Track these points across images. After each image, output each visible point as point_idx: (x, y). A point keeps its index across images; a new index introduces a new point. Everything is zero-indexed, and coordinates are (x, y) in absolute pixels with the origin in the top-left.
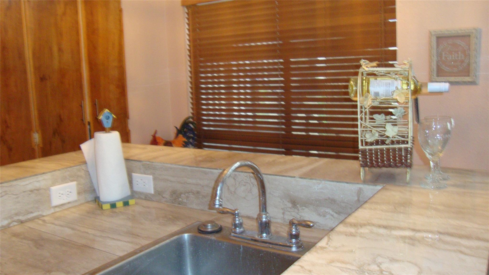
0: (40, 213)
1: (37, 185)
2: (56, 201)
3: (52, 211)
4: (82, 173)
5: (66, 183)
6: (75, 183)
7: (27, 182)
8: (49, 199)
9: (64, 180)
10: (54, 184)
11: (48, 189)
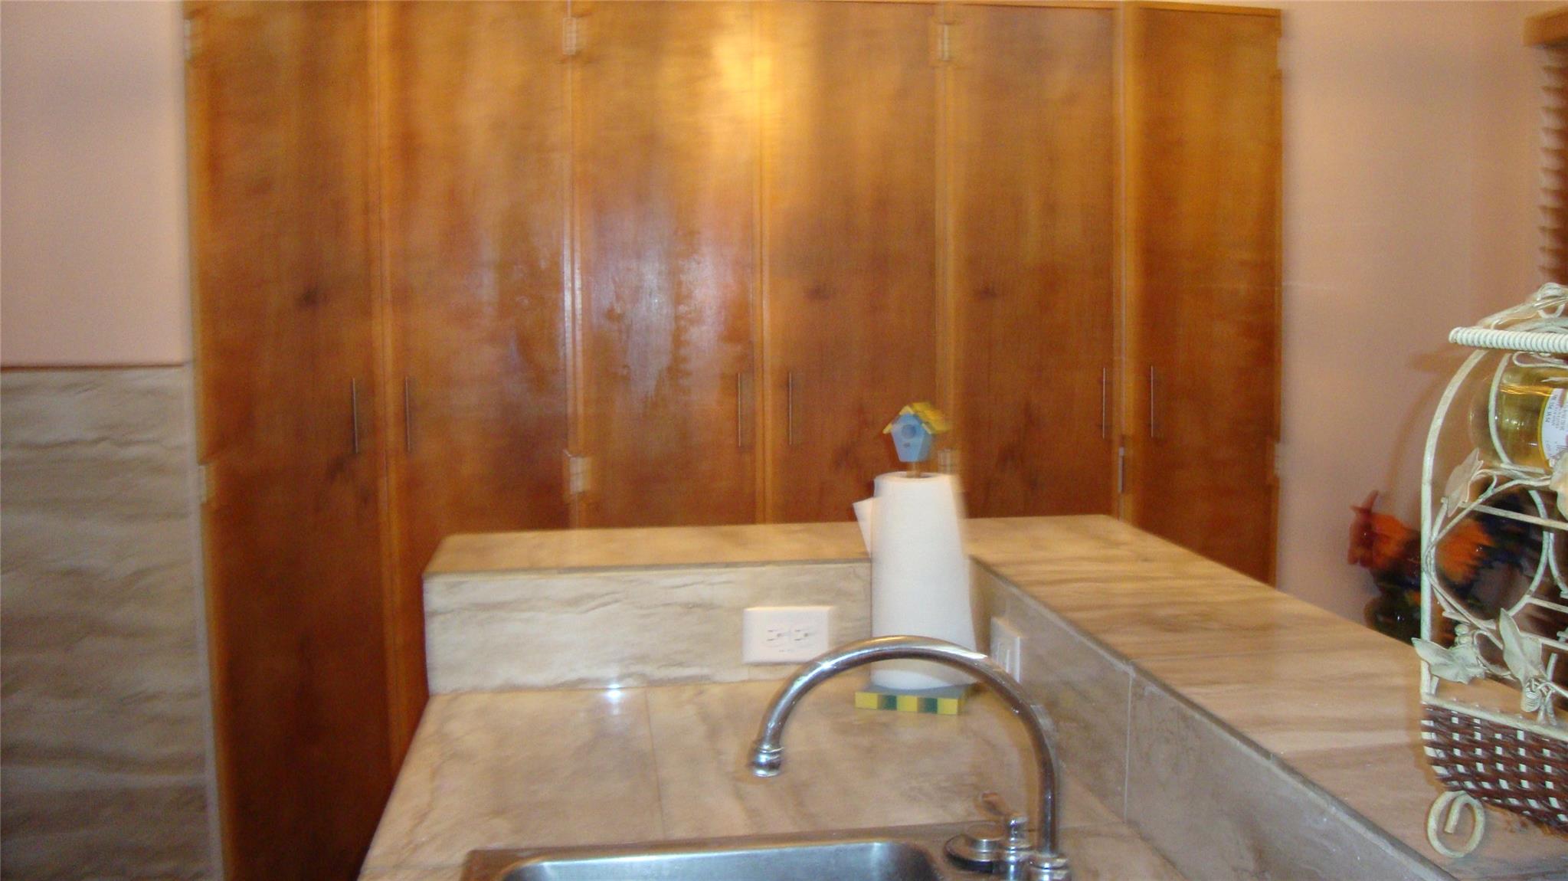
0: (705, 671)
1: (705, 593)
2: (759, 649)
3: (744, 674)
4: (856, 586)
5: (797, 604)
6: (824, 610)
7: (678, 581)
8: (737, 640)
9: (793, 594)
10: (756, 601)
11: (738, 611)
